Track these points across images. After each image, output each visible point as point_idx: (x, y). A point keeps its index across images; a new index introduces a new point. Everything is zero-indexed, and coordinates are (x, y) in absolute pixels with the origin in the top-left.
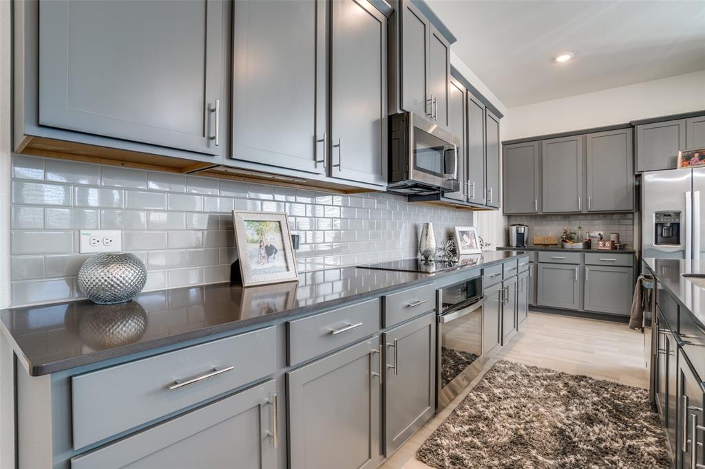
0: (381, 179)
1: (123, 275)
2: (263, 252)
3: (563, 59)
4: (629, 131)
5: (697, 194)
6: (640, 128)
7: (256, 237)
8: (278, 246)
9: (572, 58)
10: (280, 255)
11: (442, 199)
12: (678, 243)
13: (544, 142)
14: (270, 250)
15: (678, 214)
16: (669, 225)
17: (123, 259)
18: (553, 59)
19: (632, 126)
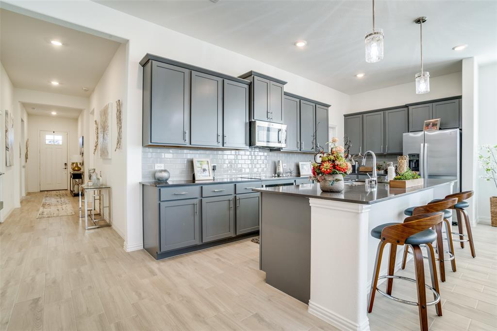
0: (246, 145)
1: (165, 175)
2: (202, 170)
3: (360, 76)
4: (406, 109)
5: (426, 144)
6: (410, 108)
7: (200, 166)
8: (207, 168)
9: (364, 76)
10: (207, 172)
11: (281, 150)
12: (418, 170)
13: (365, 115)
14: (204, 170)
15: (418, 155)
16: (415, 161)
17: (165, 171)
18: (356, 76)
19: (407, 106)
